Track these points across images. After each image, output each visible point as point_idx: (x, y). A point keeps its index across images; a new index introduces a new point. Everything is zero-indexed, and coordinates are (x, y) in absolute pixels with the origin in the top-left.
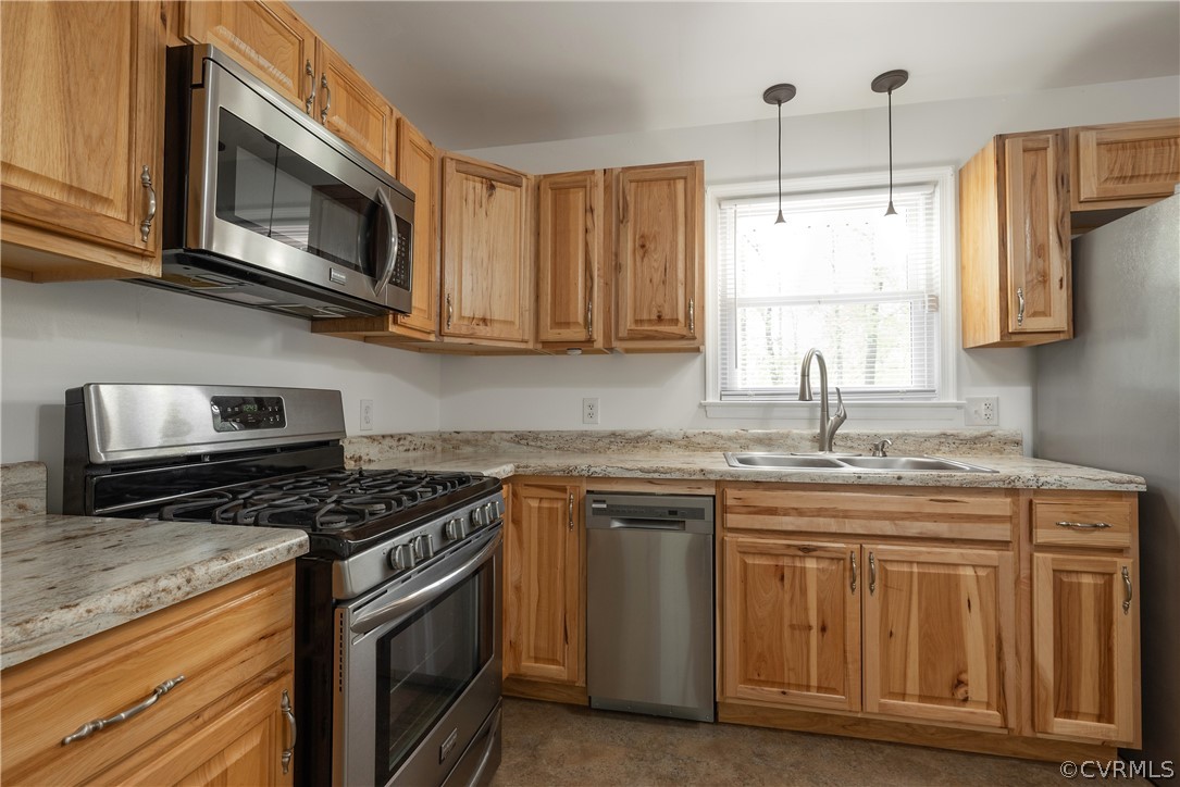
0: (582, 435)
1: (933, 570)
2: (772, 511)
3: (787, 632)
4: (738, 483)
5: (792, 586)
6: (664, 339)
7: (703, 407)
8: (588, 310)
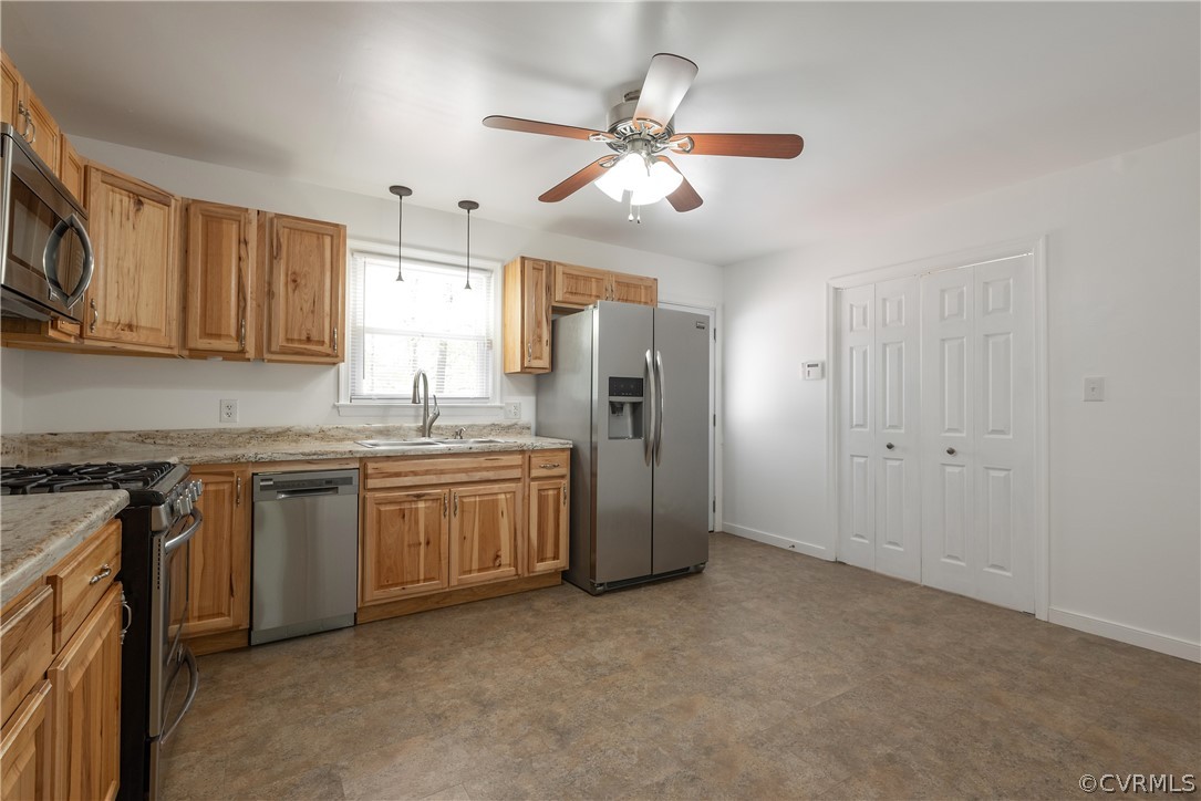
0: (220, 433)
1: (486, 498)
2: (398, 475)
3: (406, 549)
4: (376, 458)
5: (410, 520)
6: (312, 355)
7: (336, 408)
8: (240, 327)
